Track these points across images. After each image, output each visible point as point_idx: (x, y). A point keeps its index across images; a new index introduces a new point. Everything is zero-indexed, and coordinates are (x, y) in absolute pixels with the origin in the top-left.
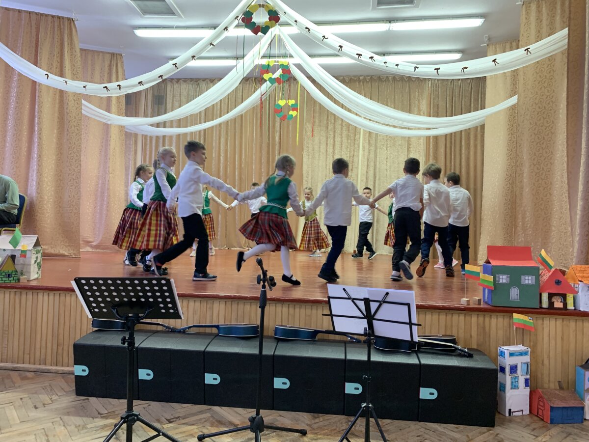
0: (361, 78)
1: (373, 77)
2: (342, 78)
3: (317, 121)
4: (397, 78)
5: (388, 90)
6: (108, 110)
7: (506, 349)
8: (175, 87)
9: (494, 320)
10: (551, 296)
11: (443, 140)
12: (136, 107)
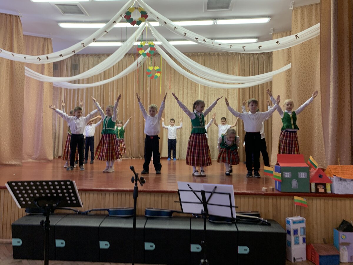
0: (199, 54)
1: (206, 53)
2: (187, 54)
3: (173, 79)
4: (220, 53)
5: (215, 61)
6: (42, 73)
7: (290, 219)
8: (85, 59)
9: (283, 201)
10: (317, 185)
11: (248, 90)
12: (61, 71)
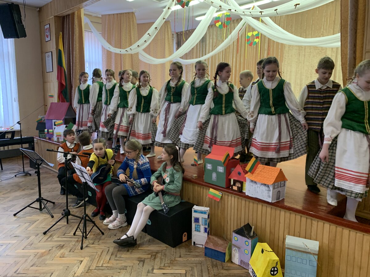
10: (235, 182)
